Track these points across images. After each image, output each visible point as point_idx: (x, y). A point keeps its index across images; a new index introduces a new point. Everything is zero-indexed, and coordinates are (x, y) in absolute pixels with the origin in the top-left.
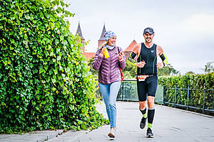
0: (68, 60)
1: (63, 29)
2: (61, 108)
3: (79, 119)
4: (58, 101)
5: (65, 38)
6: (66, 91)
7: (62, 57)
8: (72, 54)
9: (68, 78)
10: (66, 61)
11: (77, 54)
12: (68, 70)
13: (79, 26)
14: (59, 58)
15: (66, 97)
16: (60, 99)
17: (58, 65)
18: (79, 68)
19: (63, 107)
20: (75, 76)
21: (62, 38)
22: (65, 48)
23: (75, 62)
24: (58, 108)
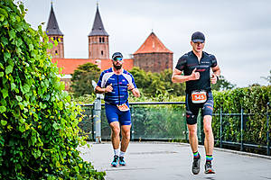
0: (26, 72)
1: (13, 19)
2: (18, 155)
3: (50, 173)
4: (11, 144)
5: (19, 35)
6: (25, 126)
7: (15, 67)
8: (32, 61)
9: (26, 103)
10: (22, 75)
11: (41, 61)
12: (26, 90)
13: (52, 12)
14: (10, 70)
15: (25, 136)
16: (16, 139)
17: (9, 82)
18: (46, 84)
19: (21, 154)
20: (39, 100)
21: (12, 35)
22: (19, 51)
23: (39, 75)
24: (11, 155)
